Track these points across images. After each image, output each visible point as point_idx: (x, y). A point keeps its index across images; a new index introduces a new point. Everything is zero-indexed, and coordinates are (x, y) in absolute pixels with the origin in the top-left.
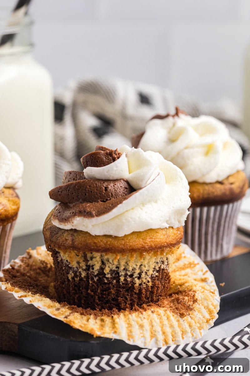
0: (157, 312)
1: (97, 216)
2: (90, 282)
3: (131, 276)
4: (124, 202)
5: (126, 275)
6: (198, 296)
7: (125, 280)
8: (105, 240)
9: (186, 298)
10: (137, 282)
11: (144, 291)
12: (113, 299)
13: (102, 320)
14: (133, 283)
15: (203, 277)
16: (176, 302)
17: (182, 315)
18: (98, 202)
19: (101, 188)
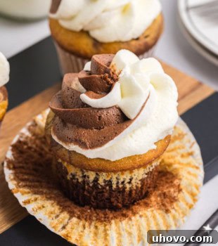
0: (145, 214)
1: (91, 148)
2: (86, 187)
3: (123, 183)
4: (115, 138)
5: (118, 183)
6: (183, 184)
7: (117, 186)
8: (98, 163)
9: (172, 190)
10: (128, 186)
11: (134, 192)
12: (107, 199)
13: (96, 227)
14: (124, 188)
15: (190, 151)
16: (162, 196)
17: (167, 211)
18: (92, 129)
19: (95, 117)
